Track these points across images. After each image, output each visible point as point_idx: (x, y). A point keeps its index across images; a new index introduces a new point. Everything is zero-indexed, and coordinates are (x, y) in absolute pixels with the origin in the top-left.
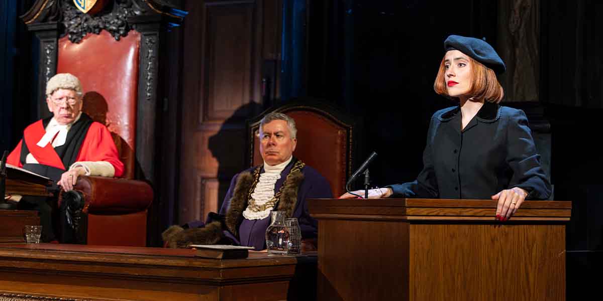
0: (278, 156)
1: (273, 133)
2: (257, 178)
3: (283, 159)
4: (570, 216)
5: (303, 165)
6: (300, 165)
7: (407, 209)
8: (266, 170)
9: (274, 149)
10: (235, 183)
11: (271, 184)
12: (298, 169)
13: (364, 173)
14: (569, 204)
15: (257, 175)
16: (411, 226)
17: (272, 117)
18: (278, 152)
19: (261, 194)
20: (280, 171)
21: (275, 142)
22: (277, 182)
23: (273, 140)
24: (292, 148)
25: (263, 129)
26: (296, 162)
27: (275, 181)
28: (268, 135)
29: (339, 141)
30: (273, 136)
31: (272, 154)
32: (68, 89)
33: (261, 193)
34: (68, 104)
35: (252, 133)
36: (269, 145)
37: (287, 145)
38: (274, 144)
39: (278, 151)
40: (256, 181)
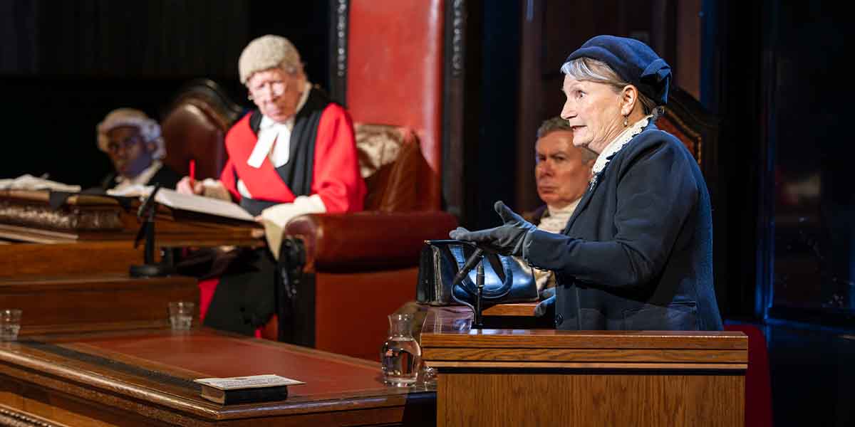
0: (557, 194)
1: (547, 155)
8: (550, 213)
9: (551, 182)
16: (439, 377)
20: (568, 216)
21: (551, 169)
23: (548, 166)
32: (269, 69)
34: (273, 94)
37: (574, 175)
38: (551, 175)
39: (557, 186)
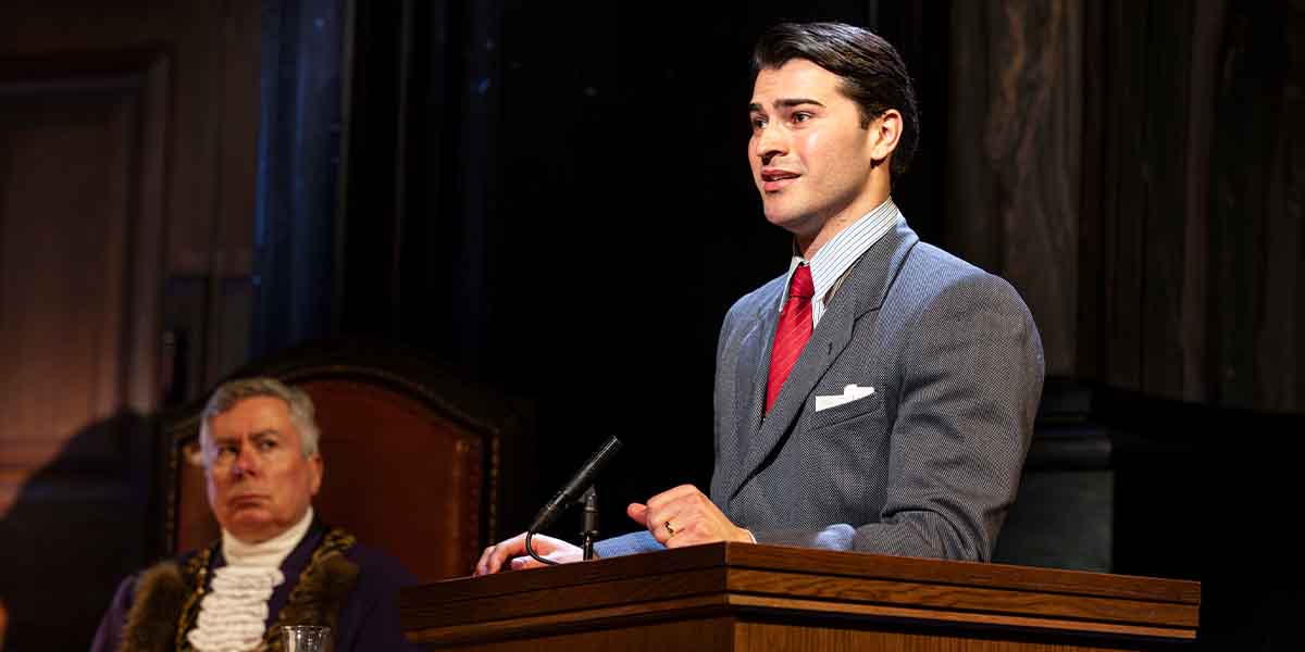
0: (268, 508)
1: (245, 436)
2: (202, 582)
3: (286, 516)
4: (1197, 625)
5: (349, 540)
6: (340, 542)
7: (730, 571)
8: (229, 558)
9: (253, 487)
10: (127, 603)
11: (254, 600)
12: (335, 553)
13: (582, 500)
14: (1192, 588)
15: (203, 572)
16: (740, 628)
17: (241, 392)
18: (268, 497)
19: (221, 632)
20: (278, 558)
21: (254, 465)
22: (273, 596)
23: (249, 459)
24: (309, 481)
25: (212, 432)
26: (328, 530)
27: (267, 593)
28: (233, 446)
29: (456, 473)
30: (248, 447)
31: (245, 502)
33: (222, 628)
35: (174, 451)
36: (238, 477)
37: (293, 473)
38: (252, 473)
39: (267, 493)
40: (201, 591)
